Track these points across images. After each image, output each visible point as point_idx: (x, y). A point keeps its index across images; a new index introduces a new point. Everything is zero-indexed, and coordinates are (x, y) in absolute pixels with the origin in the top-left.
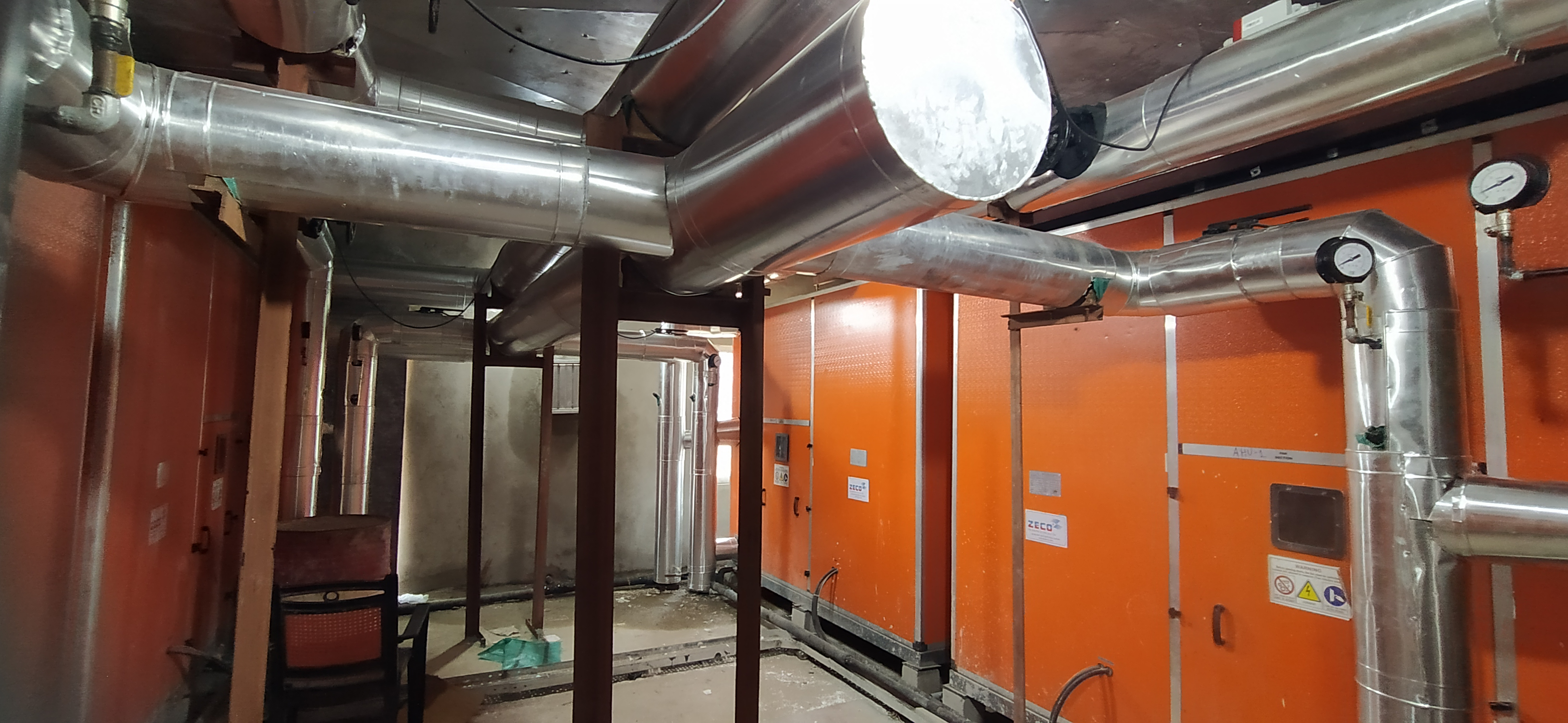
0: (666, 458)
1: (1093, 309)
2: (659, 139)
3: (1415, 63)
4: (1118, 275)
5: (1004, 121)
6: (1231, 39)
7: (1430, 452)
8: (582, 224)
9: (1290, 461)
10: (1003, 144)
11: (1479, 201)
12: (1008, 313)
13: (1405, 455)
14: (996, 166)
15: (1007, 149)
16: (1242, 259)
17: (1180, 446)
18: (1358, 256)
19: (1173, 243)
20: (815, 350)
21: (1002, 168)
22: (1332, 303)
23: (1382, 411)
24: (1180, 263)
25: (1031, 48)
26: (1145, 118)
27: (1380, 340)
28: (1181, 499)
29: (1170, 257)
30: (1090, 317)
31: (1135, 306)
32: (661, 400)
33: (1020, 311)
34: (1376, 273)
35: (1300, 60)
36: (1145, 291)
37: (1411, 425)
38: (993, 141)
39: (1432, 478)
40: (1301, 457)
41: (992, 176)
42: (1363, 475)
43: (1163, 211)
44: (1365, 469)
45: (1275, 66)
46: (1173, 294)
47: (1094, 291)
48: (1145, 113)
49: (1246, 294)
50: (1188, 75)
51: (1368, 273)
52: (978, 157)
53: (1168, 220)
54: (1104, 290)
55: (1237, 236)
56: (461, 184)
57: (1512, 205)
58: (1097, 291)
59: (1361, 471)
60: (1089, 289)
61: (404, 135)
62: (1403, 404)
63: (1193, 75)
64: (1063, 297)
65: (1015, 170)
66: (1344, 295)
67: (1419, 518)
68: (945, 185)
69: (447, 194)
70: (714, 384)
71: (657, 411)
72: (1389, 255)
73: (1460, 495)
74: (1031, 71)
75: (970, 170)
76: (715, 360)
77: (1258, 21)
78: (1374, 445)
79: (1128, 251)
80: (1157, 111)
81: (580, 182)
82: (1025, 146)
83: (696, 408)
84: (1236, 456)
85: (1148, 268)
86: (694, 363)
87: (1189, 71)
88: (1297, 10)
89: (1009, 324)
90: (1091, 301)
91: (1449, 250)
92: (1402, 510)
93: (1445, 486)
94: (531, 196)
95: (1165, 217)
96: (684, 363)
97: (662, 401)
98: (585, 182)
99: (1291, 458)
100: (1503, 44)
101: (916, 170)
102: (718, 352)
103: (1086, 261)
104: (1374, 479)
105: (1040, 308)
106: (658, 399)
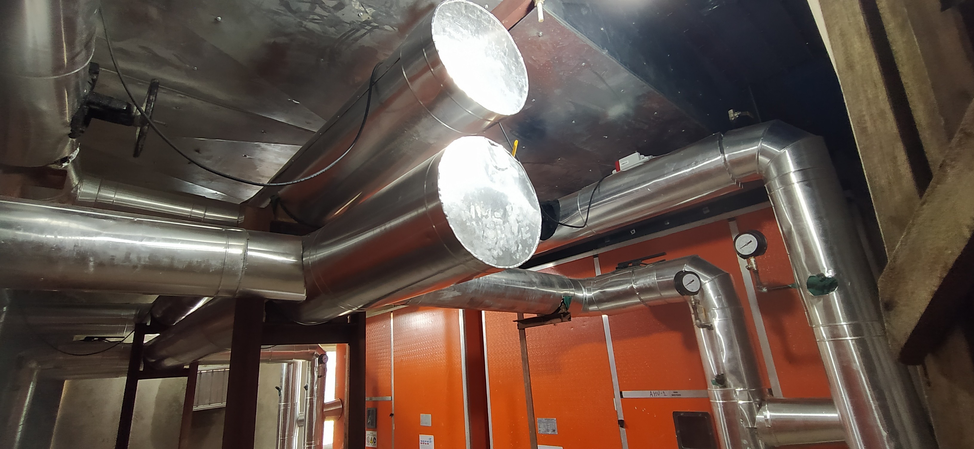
0: (284, 436)
1: (565, 314)
2: (296, 222)
3: (700, 186)
4: (576, 293)
5: (518, 223)
6: (615, 170)
7: (747, 387)
8: (240, 283)
9: (679, 397)
10: (518, 235)
11: (741, 253)
12: (517, 319)
13: (736, 390)
14: (516, 248)
15: (521, 238)
16: (638, 283)
17: (621, 393)
18: (693, 281)
19: (600, 274)
20: (394, 346)
21: (519, 249)
22: (684, 305)
23: (720, 365)
24: (607, 286)
25: (527, 182)
26: (580, 208)
27: (711, 325)
28: (626, 427)
29: (601, 282)
30: (564, 320)
31: (588, 311)
32: (281, 391)
33: (523, 318)
34: (703, 289)
35: (650, 182)
36: (591, 302)
37: (735, 372)
38: (513, 233)
39: (751, 402)
40: (685, 394)
41: (515, 253)
42: (718, 404)
43: (592, 255)
44: (719, 400)
45: (639, 185)
46: (606, 303)
47: (565, 304)
48: (580, 206)
49: (643, 301)
50: (598, 187)
51: (699, 290)
52: (506, 243)
53: (596, 260)
54: (570, 303)
55: (633, 270)
56: (147, 260)
57: (754, 254)
58: (566, 304)
59: (718, 401)
60: (562, 303)
61: (104, 228)
62: (729, 360)
63: (601, 187)
64: (548, 308)
65: (526, 249)
66: (691, 301)
67: (750, 427)
68: (490, 260)
69: (135, 267)
70: (322, 376)
71: (278, 401)
72: (707, 279)
73: (766, 411)
74: (528, 195)
75: (502, 251)
76: (323, 358)
77: (627, 162)
78: (721, 386)
79: (580, 279)
80: (586, 205)
81: (241, 254)
82: (530, 235)
83: (309, 395)
84: (651, 397)
85: (591, 289)
86: (307, 362)
87: (598, 185)
88: (643, 158)
89: (518, 326)
90: (563, 310)
91: (731, 275)
92: (742, 423)
93: (758, 406)
94: (203, 265)
95: (594, 259)
96: (300, 362)
97: (283, 392)
98: (245, 255)
99: (680, 395)
100: (733, 179)
101: (472, 253)
102: (325, 352)
103: (558, 287)
104: (725, 406)
105: (536, 315)
106: (280, 391)
